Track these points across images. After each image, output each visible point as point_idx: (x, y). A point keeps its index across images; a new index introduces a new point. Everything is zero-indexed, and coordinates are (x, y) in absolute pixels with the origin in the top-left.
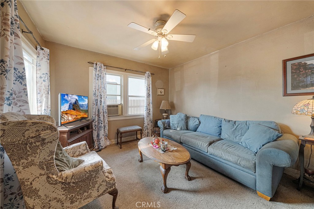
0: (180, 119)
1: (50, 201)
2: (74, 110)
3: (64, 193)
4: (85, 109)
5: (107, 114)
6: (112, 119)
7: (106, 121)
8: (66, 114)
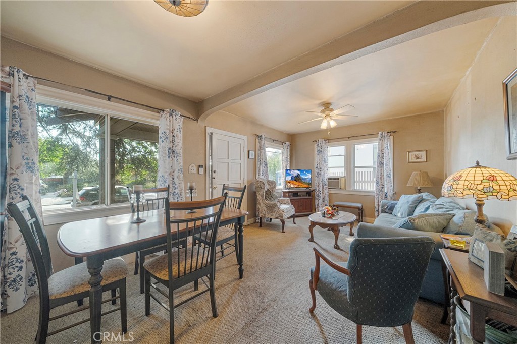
2: (296, 181)
3: (266, 209)
4: (308, 182)
5: (327, 186)
6: (333, 191)
7: (326, 191)
8: (289, 183)
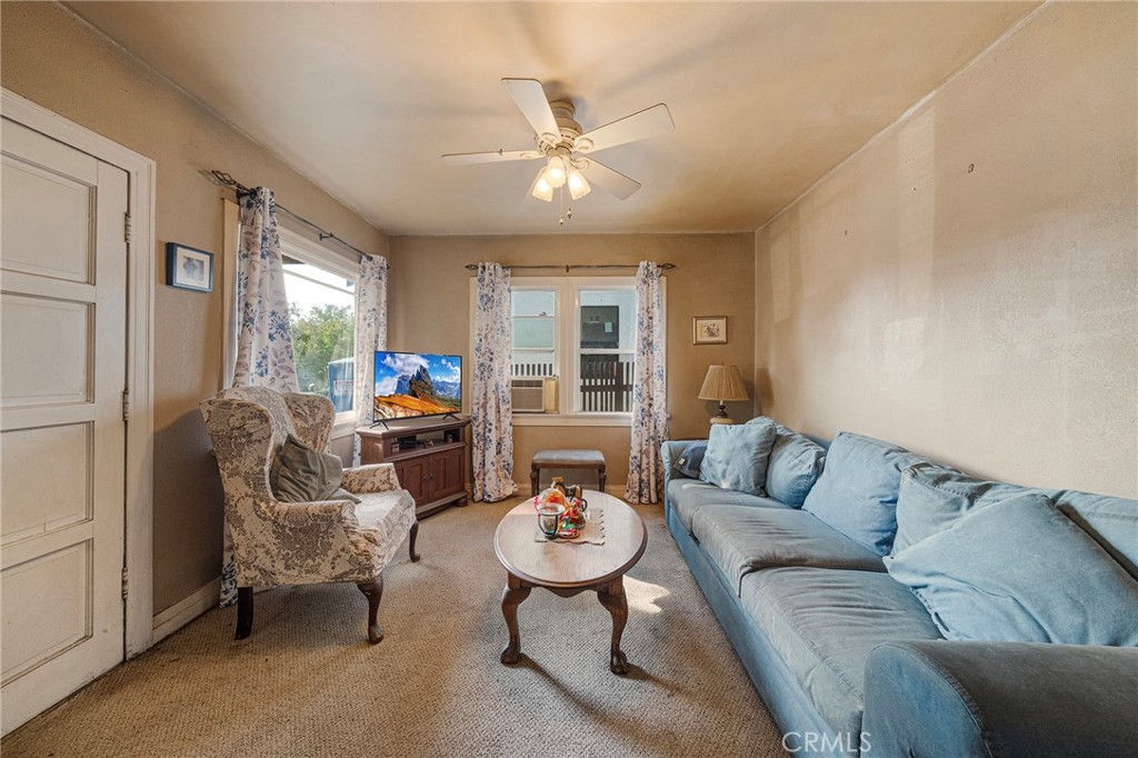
0: (739, 444)
1: (256, 546)
2: (414, 395)
3: (276, 541)
4: (454, 396)
5: (509, 406)
6: (524, 420)
7: (506, 422)
8: (390, 404)
